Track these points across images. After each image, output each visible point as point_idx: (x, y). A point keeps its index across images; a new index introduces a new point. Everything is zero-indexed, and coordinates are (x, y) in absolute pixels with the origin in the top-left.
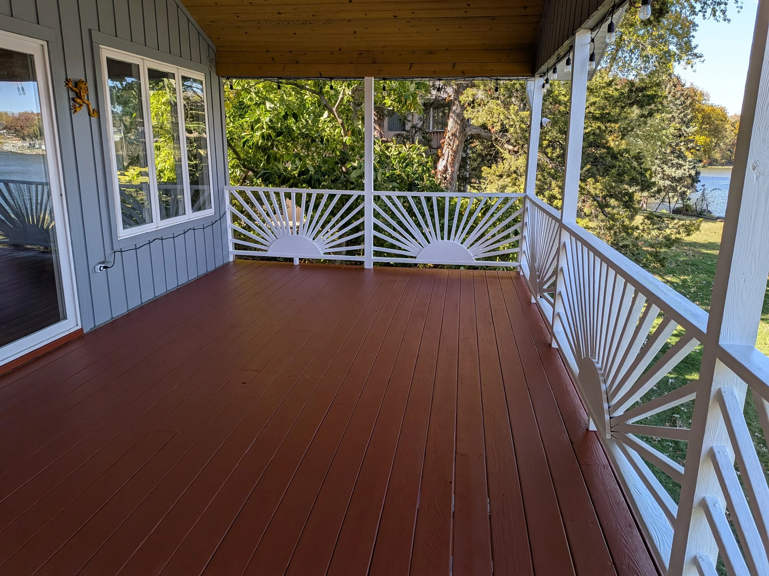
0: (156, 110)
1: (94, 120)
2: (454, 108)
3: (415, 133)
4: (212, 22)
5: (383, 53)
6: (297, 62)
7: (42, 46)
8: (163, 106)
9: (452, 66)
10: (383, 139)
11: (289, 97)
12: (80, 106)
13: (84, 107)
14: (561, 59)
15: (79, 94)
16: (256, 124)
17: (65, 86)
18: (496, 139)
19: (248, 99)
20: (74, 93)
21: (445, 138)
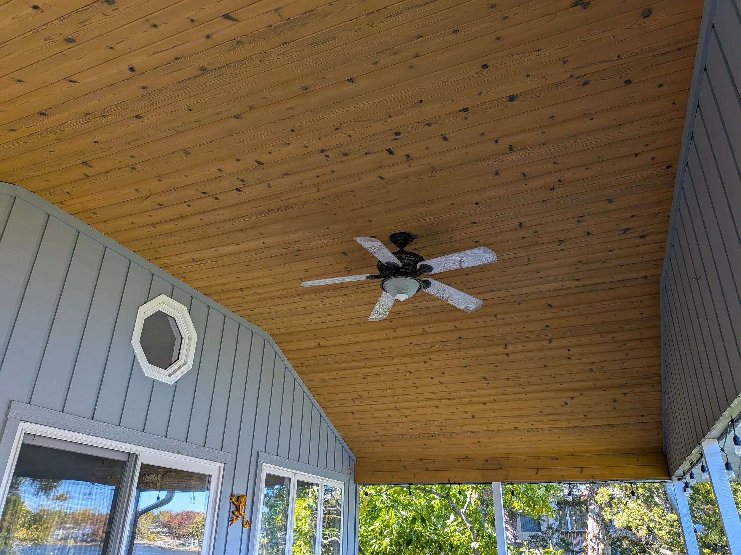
0: (298, 514)
1: (246, 530)
2: (591, 507)
3: (553, 534)
4: (355, 437)
5: (508, 459)
6: (427, 470)
7: (220, 467)
8: (304, 511)
9: (580, 470)
10: (518, 541)
11: (418, 499)
12: (237, 517)
13: (240, 519)
14: (695, 464)
15: (238, 508)
16: (386, 530)
17: (229, 500)
18: (647, 543)
19: (380, 502)
20: (235, 506)
21: (587, 541)
